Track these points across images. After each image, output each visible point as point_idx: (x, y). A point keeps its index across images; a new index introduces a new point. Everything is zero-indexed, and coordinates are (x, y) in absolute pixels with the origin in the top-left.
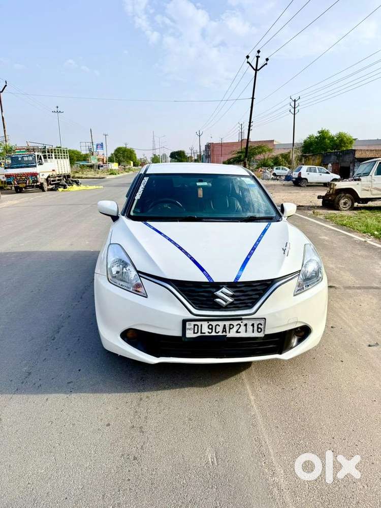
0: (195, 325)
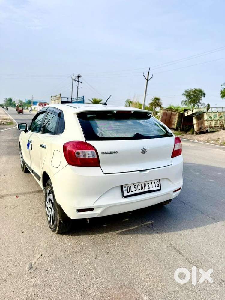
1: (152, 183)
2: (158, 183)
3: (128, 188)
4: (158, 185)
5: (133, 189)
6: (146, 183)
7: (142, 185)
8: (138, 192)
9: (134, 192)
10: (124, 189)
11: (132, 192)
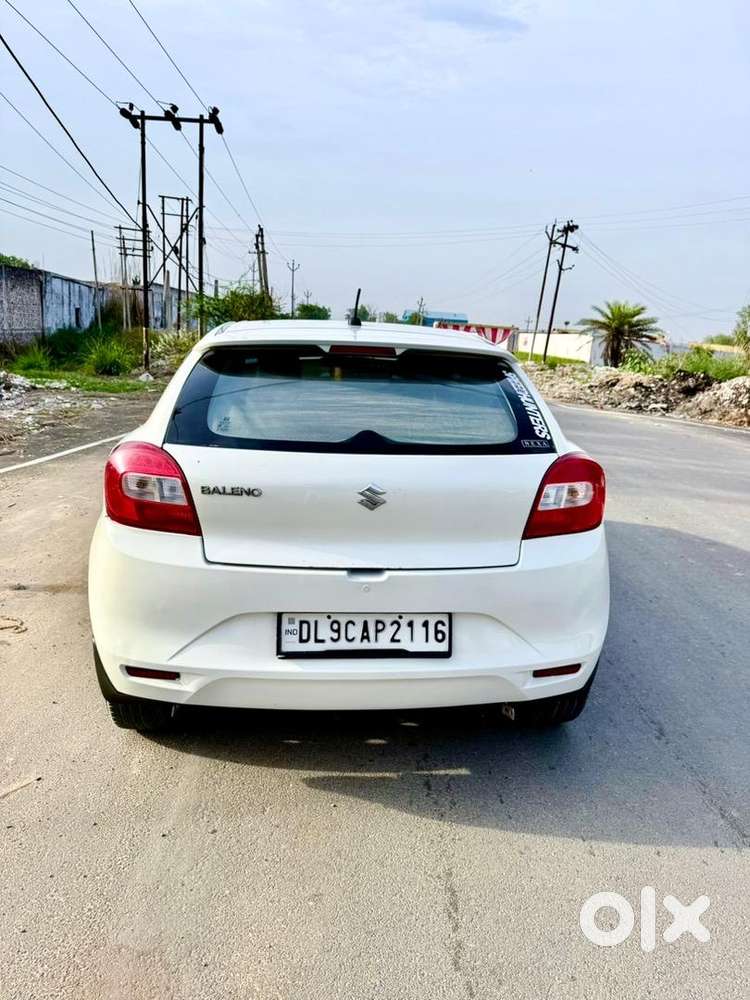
1: (411, 624)
2: (440, 627)
3: (305, 626)
4: (440, 636)
5: (325, 632)
6: (388, 620)
7: (366, 623)
8: (343, 645)
9: (329, 646)
10: (285, 626)
11: (317, 641)
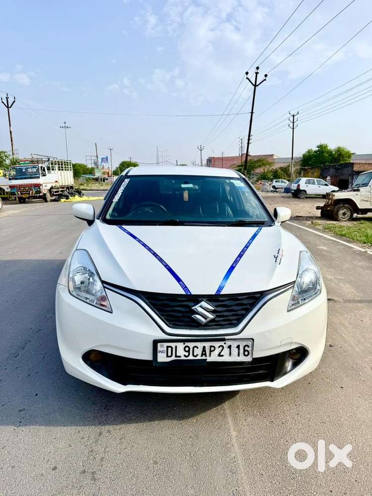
0: (168, 347)
